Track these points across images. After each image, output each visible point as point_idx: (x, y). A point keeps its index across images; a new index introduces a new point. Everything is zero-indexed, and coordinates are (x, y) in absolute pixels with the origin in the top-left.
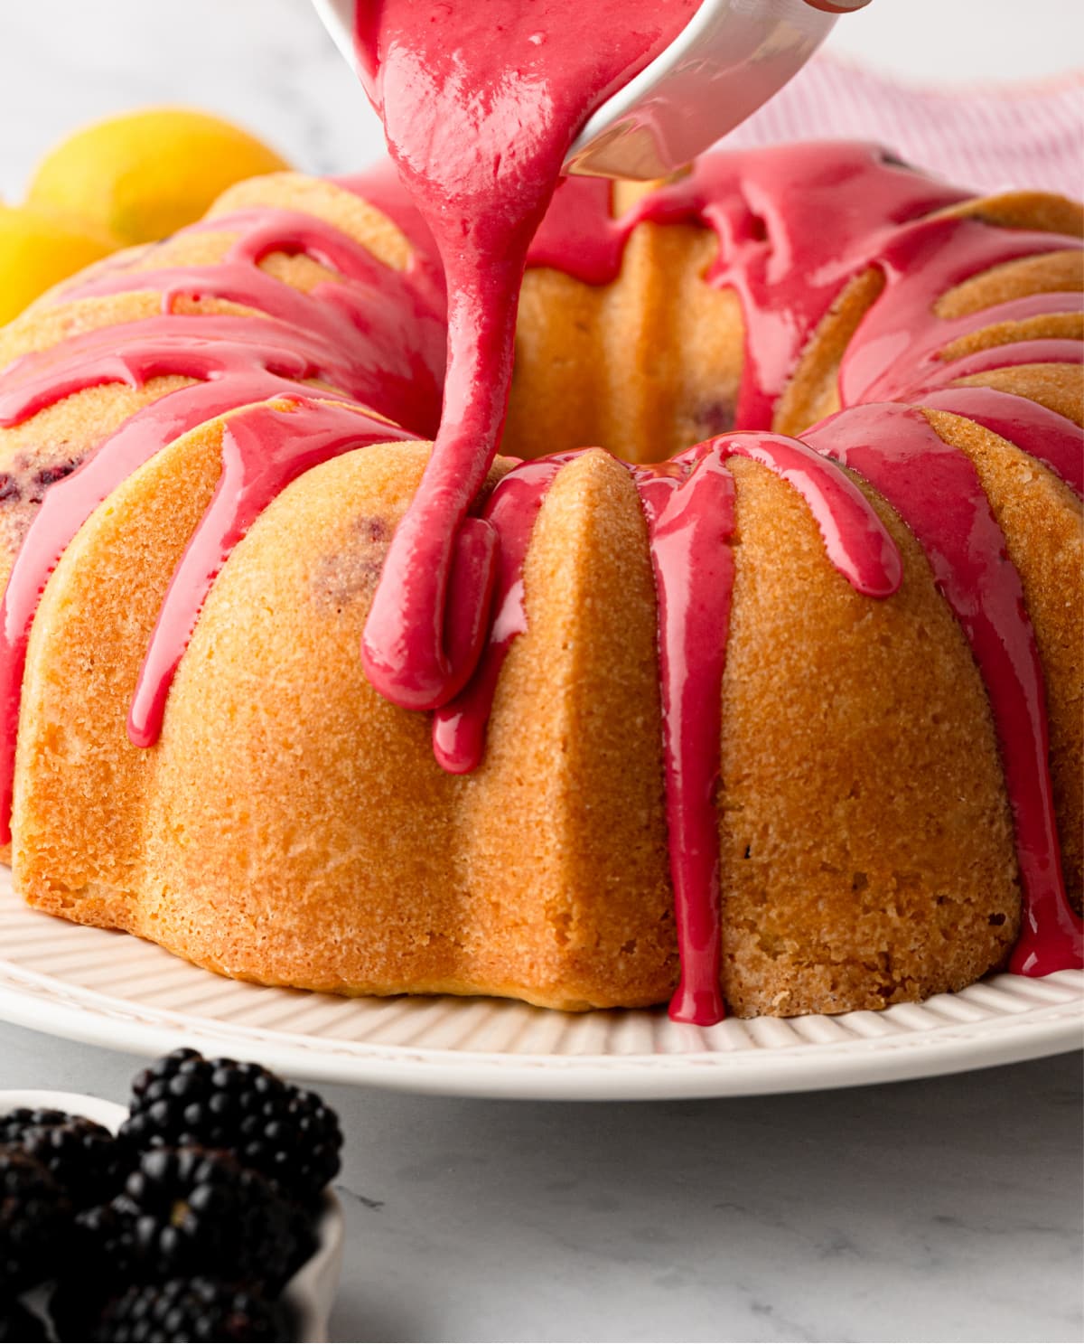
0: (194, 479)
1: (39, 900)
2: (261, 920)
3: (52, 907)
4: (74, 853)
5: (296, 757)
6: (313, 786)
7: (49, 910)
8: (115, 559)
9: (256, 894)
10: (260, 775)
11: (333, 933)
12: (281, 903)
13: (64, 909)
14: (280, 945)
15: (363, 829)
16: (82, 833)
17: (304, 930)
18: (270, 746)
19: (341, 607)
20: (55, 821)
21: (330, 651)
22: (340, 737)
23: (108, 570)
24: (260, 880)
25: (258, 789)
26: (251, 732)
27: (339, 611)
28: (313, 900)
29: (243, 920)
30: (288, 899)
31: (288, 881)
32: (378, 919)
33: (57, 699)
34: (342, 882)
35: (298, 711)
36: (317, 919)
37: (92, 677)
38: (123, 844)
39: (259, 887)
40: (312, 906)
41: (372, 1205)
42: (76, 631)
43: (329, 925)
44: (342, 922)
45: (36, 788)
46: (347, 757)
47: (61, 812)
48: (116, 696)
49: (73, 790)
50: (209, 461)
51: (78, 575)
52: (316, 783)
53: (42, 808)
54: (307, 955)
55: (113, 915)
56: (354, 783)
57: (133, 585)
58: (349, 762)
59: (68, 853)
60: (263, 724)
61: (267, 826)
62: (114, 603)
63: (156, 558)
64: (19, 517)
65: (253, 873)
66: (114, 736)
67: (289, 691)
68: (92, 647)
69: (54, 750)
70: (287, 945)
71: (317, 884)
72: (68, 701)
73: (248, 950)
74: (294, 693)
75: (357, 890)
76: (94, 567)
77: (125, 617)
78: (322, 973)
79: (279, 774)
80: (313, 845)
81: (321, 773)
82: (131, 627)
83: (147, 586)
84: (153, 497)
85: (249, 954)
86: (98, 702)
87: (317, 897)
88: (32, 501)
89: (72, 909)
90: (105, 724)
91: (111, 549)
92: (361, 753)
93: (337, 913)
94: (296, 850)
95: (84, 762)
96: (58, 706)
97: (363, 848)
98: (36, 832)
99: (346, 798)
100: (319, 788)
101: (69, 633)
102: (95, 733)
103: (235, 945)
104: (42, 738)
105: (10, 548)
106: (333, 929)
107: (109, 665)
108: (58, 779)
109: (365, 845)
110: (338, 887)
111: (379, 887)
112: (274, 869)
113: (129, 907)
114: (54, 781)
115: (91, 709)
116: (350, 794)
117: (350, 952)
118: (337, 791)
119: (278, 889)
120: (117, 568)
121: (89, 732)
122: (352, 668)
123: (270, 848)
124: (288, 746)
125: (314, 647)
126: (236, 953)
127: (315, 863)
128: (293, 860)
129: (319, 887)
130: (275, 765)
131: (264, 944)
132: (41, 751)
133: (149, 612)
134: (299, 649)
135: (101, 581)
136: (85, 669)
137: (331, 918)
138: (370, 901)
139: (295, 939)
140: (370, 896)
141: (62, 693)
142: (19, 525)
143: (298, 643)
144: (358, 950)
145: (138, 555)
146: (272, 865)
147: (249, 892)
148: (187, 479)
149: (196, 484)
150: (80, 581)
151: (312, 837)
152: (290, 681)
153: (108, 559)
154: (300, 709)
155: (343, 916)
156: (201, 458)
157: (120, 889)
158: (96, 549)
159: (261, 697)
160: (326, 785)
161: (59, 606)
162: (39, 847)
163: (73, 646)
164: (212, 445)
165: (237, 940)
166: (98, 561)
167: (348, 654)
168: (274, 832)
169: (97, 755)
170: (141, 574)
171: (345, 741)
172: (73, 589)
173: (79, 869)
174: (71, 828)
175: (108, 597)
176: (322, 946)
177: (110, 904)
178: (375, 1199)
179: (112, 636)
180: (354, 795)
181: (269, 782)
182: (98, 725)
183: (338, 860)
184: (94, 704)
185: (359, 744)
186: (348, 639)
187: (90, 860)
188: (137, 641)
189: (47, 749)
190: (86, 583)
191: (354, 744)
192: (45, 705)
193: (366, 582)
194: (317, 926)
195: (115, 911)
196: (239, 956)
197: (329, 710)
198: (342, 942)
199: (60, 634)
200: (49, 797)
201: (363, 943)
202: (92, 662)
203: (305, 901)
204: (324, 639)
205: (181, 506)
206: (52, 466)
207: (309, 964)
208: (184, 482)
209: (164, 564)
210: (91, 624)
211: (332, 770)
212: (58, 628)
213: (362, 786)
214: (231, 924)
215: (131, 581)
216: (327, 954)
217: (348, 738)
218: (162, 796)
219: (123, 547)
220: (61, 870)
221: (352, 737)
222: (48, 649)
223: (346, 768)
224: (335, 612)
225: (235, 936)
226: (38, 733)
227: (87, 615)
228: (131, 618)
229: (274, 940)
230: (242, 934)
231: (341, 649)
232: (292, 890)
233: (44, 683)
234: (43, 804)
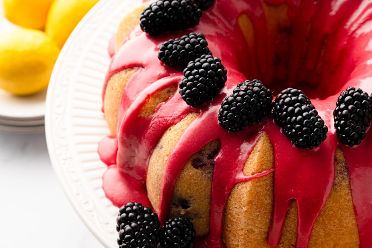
33: (250, 223)
37: (260, 216)
42: (254, 207)
49: (255, 239)
62: (263, 197)
63: (270, 181)
64: (209, 170)
66: (266, 226)
68: (259, 209)
82: (268, 201)
83: (270, 189)
86: (262, 220)
90: (264, 224)
95: (258, 233)
102: (260, 226)
104: (246, 232)
114: (250, 239)
115: (260, 222)
132: (245, 235)
133: (272, 195)
136: (258, 214)
142: (210, 173)
145: (265, 182)
169: (261, 231)
200: (248, 242)
205: (270, 164)
206: (211, 152)
212: (248, 209)
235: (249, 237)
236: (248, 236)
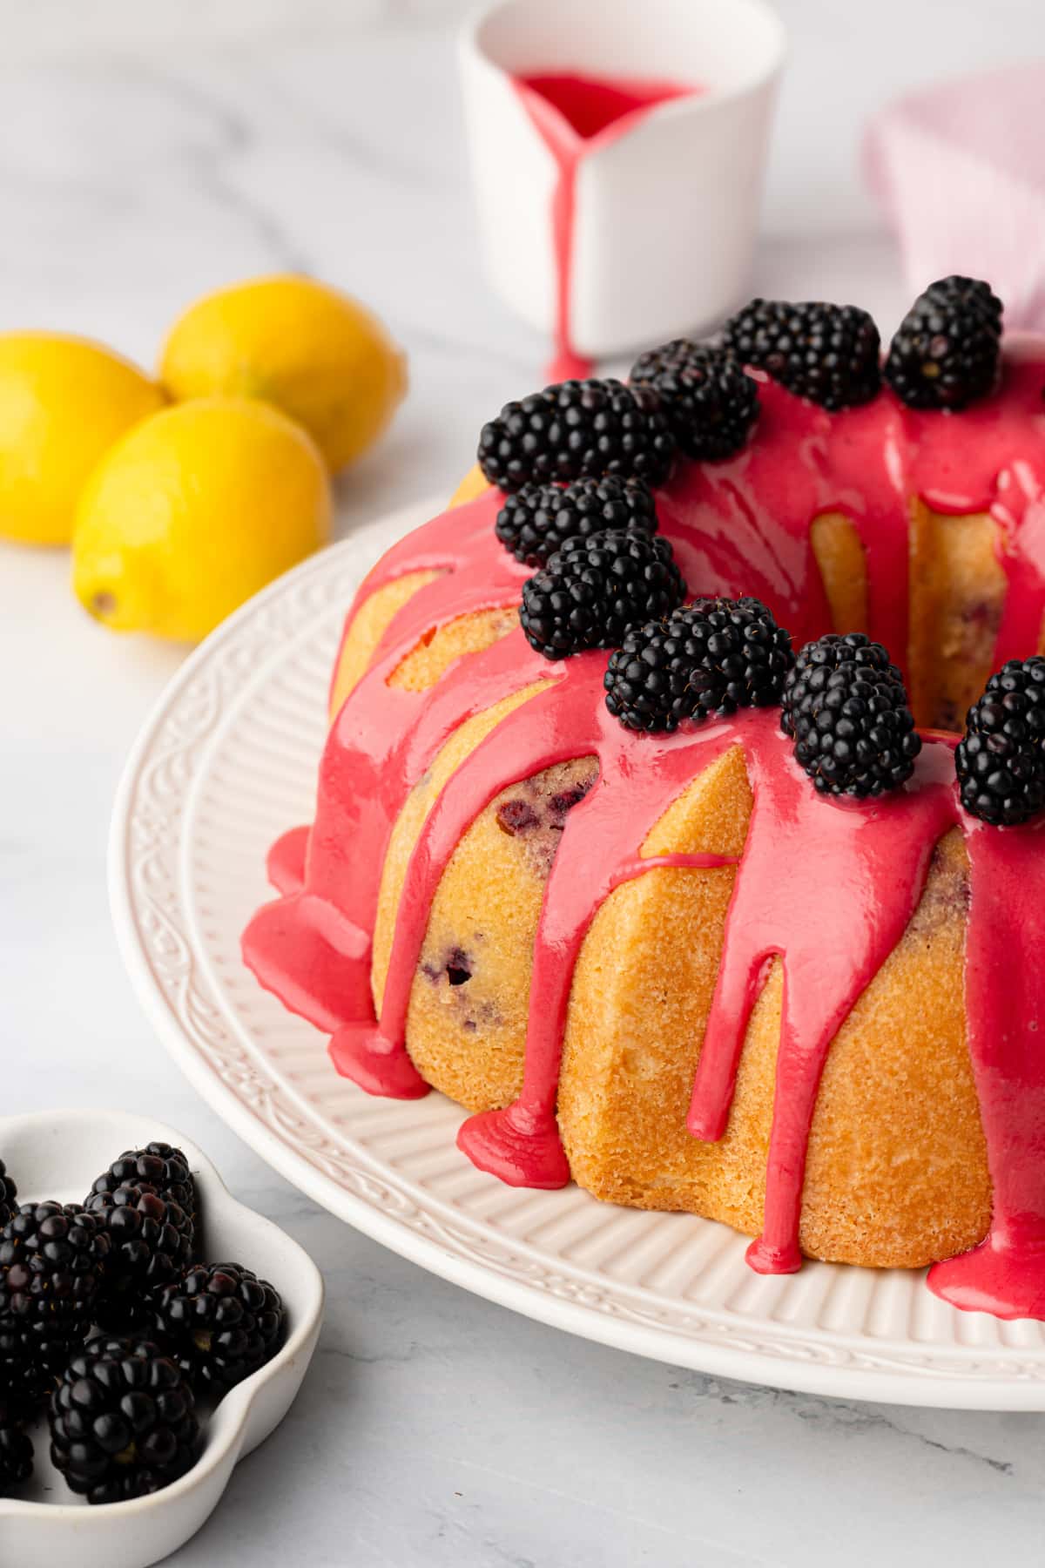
0: (732, 810)
1: (610, 1195)
2: (861, 1219)
3: (622, 1199)
4: (646, 1154)
5: (901, 1082)
6: (917, 1106)
7: (619, 1201)
8: (679, 899)
9: (857, 1198)
10: (864, 1097)
11: (931, 1227)
12: (883, 1206)
13: (633, 1201)
14: (881, 1239)
15: (962, 1138)
16: (654, 1137)
17: (905, 1226)
18: (875, 1074)
19: (929, 943)
20: (628, 1129)
21: (927, 986)
22: (943, 1062)
23: (673, 909)
24: (862, 1187)
25: (861, 1109)
26: (854, 1061)
27: (928, 947)
28: (915, 1201)
29: (843, 1220)
30: (890, 1201)
31: (891, 1187)
32: (972, 1210)
33: (631, 1028)
34: (941, 1183)
35: (902, 1043)
36: (917, 1216)
37: (666, 1007)
38: (693, 1144)
39: (861, 1193)
40: (912, 1206)
41: (1003, 1467)
42: (649, 968)
43: (927, 1220)
44: (939, 1216)
45: (611, 1102)
46: (949, 1077)
47: (635, 1123)
48: (690, 1021)
49: (646, 1102)
50: (741, 792)
51: (646, 916)
52: (921, 1102)
53: (616, 1120)
54: (906, 1245)
55: (680, 1201)
56: (956, 1099)
57: (699, 921)
58: (951, 1081)
59: (640, 1155)
60: (867, 1054)
61: (871, 1142)
62: (683, 939)
63: (716, 893)
64: (542, 844)
65: (856, 1179)
66: (687, 1054)
67: (892, 1025)
68: (665, 980)
69: (627, 1070)
70: (887, 1239)
71: (918, 1187)
72: (642, 1028)
73: (847, 1244)
74: (897, 1027)
75: (956, 1188)
76: (660, 907)
77: (694, 951)
78: (919, 1259)
79: (885, 1097)
80: (916, 1155)
81: (925, 1094)
82: (700, 959)
83: (712, 920)
84: (701, 834)
85: (847, 1247)
86: (672, 1028)
87: (919, 1198)
88: (552, 827)
89: (641, 1199)
90: (679, 1046)
91: (674, 889)
92: (962, 1073)
93: (936, 1210)
94: (898, 1160)
95: (657, 1077)
96: (633, 1033)
97: (961, 1153)
98: (612, 1140)
99: (947, 1113)
100: (923, 1106)
101: (642, 970)
102: (668, 1053)
103: (833, 1239)
104: (618, 1060)
105: (539, 874)
106: (931, 1223)
107: (682, 995)
108: (633, 1094)
109: (964, 1151)
110: (938, 1188)
111: (974, 1184)
112: (876, 1177)
113: (696, 1194)
114: (628, 1095)
115: (665, 1034)
116: (951, 1109)
117: (946, 1239)
118: (939, 1107)
119: (881, 1194)
120: (682, 907)
121: (663, 1053)
122: (949, 1001)
123: (874, 1160)
124: (893, 1073)
125: (911, 983)
126: (834, 1246)
127: (917, 1170)
128: (897, 1169)
129: (921, 1190)
130: (880, 1089)
131: (864, 1240)
132: (615, 1071)
133: (716, 944)
134: (895, 986)
135: (667, 920)
136: (660, 999)
137: (931, 1214)
138: (965, 1196)
139: (895, 1234)
140: (966, 1192)
141: (636, 1022)
142: (544, 851)
143: (895, 981)
144: (954, 1237)
145: (698, 892)
146: (876, 1175)
147: (850, 1197)
148: (727, 812)
149: (735, 816)
150: (648, 922)
151: (915, 1149)
152: (891, 1016)
153: (672, 900)
154: (904, 1041)
155: (941, 1212)
156: (733, 790)
157: (690, 1180)
158: (660, 890)
159: (864, 1032)
160: (929, 1103)
161: (629, 945)
162: (612, 1152)
163: (646, 981)
164: (739, 776)
165: (836, 1235)
166: (664, 902)
167: (943, 987)
168: (879, 1146)
169: (670, 1072)
170: (704, 910)
171: (947, 1065)
172: (643, 931)
173: (650, 1167)
174: (643, 1133)
175: (677, 933)
176: (921, 1237)
177: (678, 1194)
178: (1003, 1460)
179: (682, 970)
180: (956, 1109)
181: (874, 1103)
182: (670, 1046)
183: (940, 1163)
184: (668, 1030)
185: (960, 1065)
186: (941, 974)
187: (661, 1159)
188: (708, 971)
189: (622, 1070)
190: (654, 924)
191: (956, 1067)
192: (620, 1033)
193: (946, 916)
194: (917, 1222)
195: (682, 1197)
196: (836, 1248)
197: (932, 1040)
198: (940, 1232)
199: (633, 971)
200: (622, 1109)
201: (958, 1231)
202: (666, 994)
203: (907, 1202)
204: (919, 975)
205: (728, 840)
206: (561, 791)
207: (907, 1253)
208: (726, 816)
209: (723, 897)
210: (662, 958)
211: (935, 1090)
212: (631, 967)
213: (962, 1101)
214: (829, 1223)
215: (695, 918)
216: (925, 1243)
217: (950, 1062)
218: (746, 1108)
219: (685, 886)
220: (632, 1168)
221: (954, 1060)
222: (622, 986)
223: (948, 1087)
224: (925, 948)
225: (833, 1232)
226: (614, 1055)
227: (658, 952)
228: (700, 953)
229: (874, 1236)
230: (841, 1230)
231: (937, 983)
232: (894, 1194)
233: (618, 1014)
234: (617, 1115)
235: (625, 1085)
236: (621, 1081)
